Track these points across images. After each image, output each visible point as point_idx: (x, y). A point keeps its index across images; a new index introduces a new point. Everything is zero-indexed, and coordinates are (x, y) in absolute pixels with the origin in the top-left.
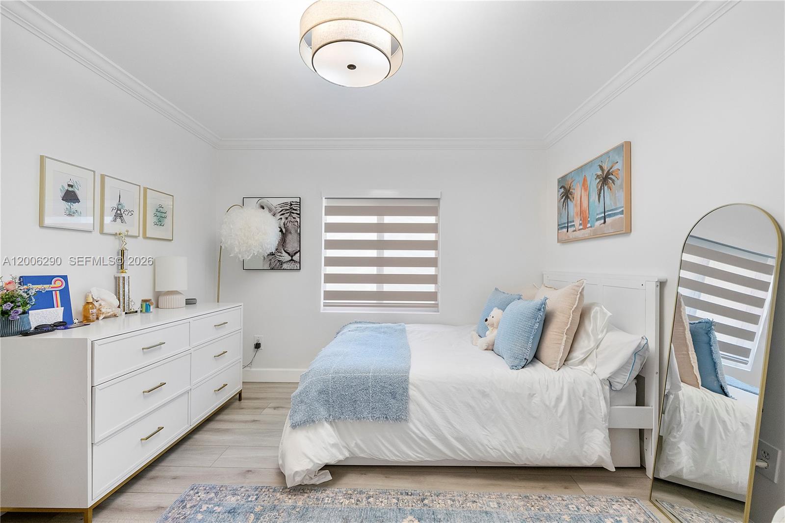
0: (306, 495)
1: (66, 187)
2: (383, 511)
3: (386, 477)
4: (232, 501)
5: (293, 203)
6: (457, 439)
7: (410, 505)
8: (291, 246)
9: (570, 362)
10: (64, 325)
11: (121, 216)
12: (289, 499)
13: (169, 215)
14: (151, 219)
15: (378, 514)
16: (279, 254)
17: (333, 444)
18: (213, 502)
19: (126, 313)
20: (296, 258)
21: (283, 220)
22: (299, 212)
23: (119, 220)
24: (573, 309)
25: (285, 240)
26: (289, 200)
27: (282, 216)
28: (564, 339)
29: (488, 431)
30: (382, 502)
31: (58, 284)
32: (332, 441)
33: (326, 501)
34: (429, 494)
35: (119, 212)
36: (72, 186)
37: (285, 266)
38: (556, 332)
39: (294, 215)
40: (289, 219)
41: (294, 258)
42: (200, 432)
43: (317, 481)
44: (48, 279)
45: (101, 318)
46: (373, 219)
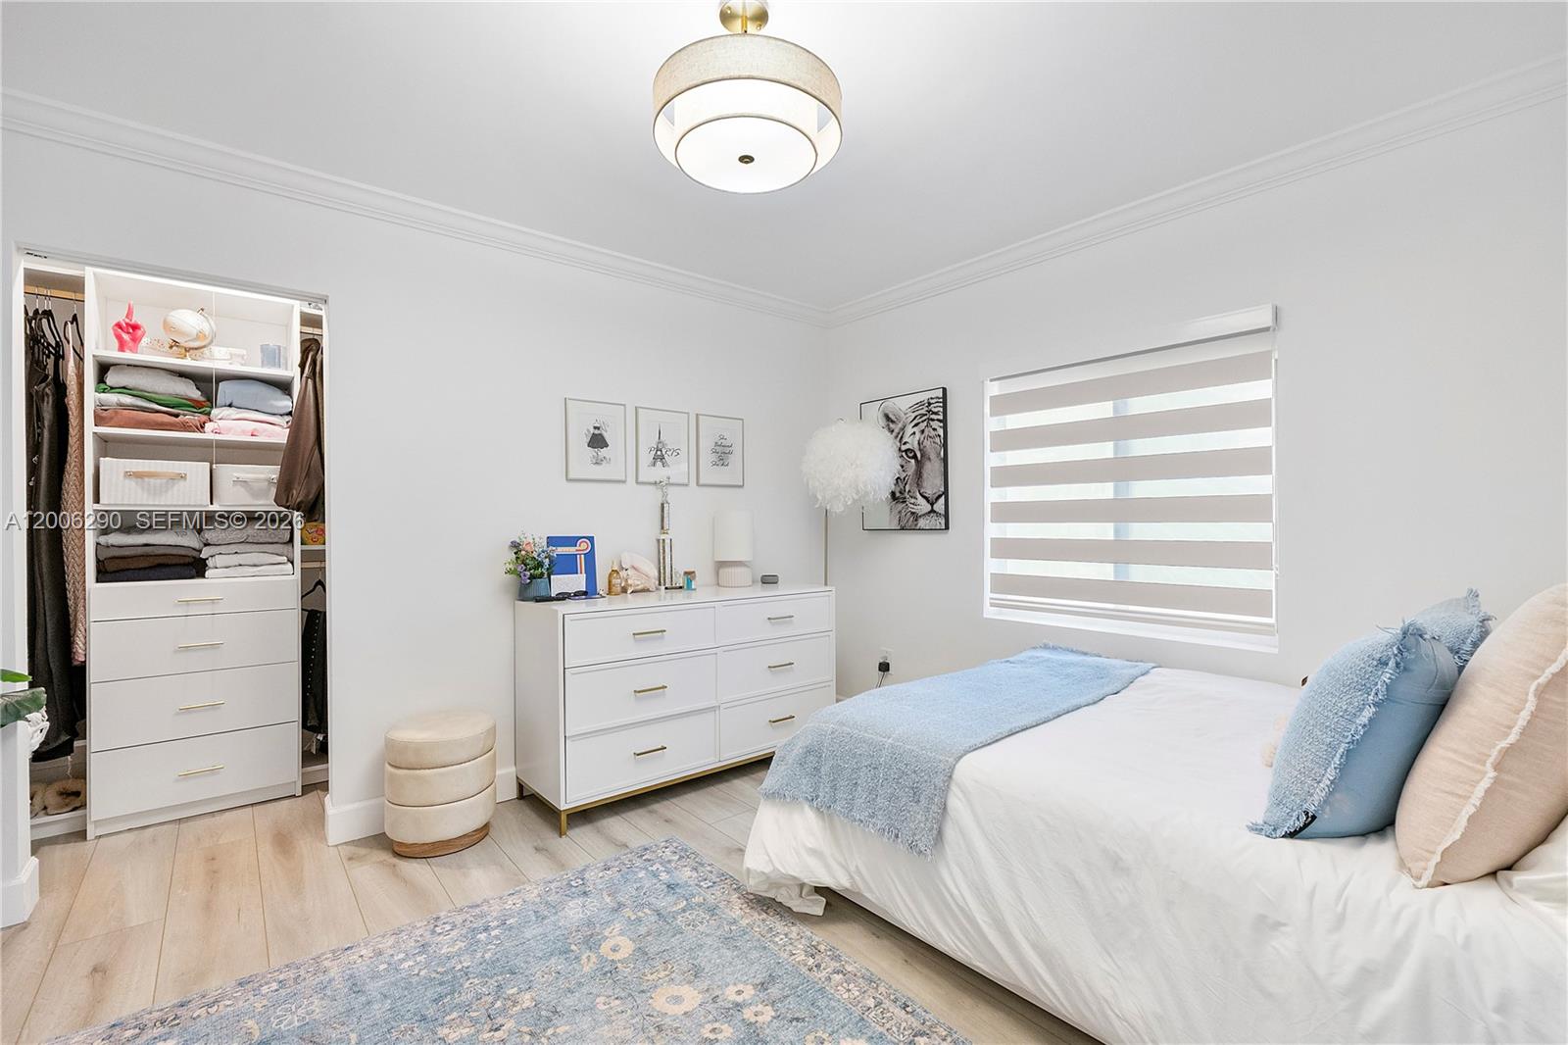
0: (764, 916)
1: (592, 431)
2: (834, 1004)
3: (906, 961)
4: (686, 874)
5: (932, 401)
6: (1035, 946)
7: (888, 1026)
8: (932, 484)
9: (1518, 877)
10: (588, 593)
11: (662, 458)
12: (741, 909)
13: (737, 449)
14: (707, 458)
15: (821, 1003)
16: (913, 501)
17: (811, 849)
18: (668, 865)
19: (666, 588)
20: (939, 506)
21: (918, 435)
22: (941, 417)
23: (659, 463)
24: (1542, 680)
25: (921, 473)
26: (924, 397)
27: (915, 429)
28: (1485, 784)
29: (1116, 964)
30: (849, 990)
31: (584, 546)
32: (811, 843)
33: (777, 939)
34: (944, 1033)
35: (659, 453)
36: (598, 428)
37: (922, 523)
38: (1455, 751)
39: (935, 424)
40: (926, 433)
41: (936, 507)
42: (745, 778)
43: (797, 906)
44: (572, 541)
45: (629, 592)
46: (1102, 410)
